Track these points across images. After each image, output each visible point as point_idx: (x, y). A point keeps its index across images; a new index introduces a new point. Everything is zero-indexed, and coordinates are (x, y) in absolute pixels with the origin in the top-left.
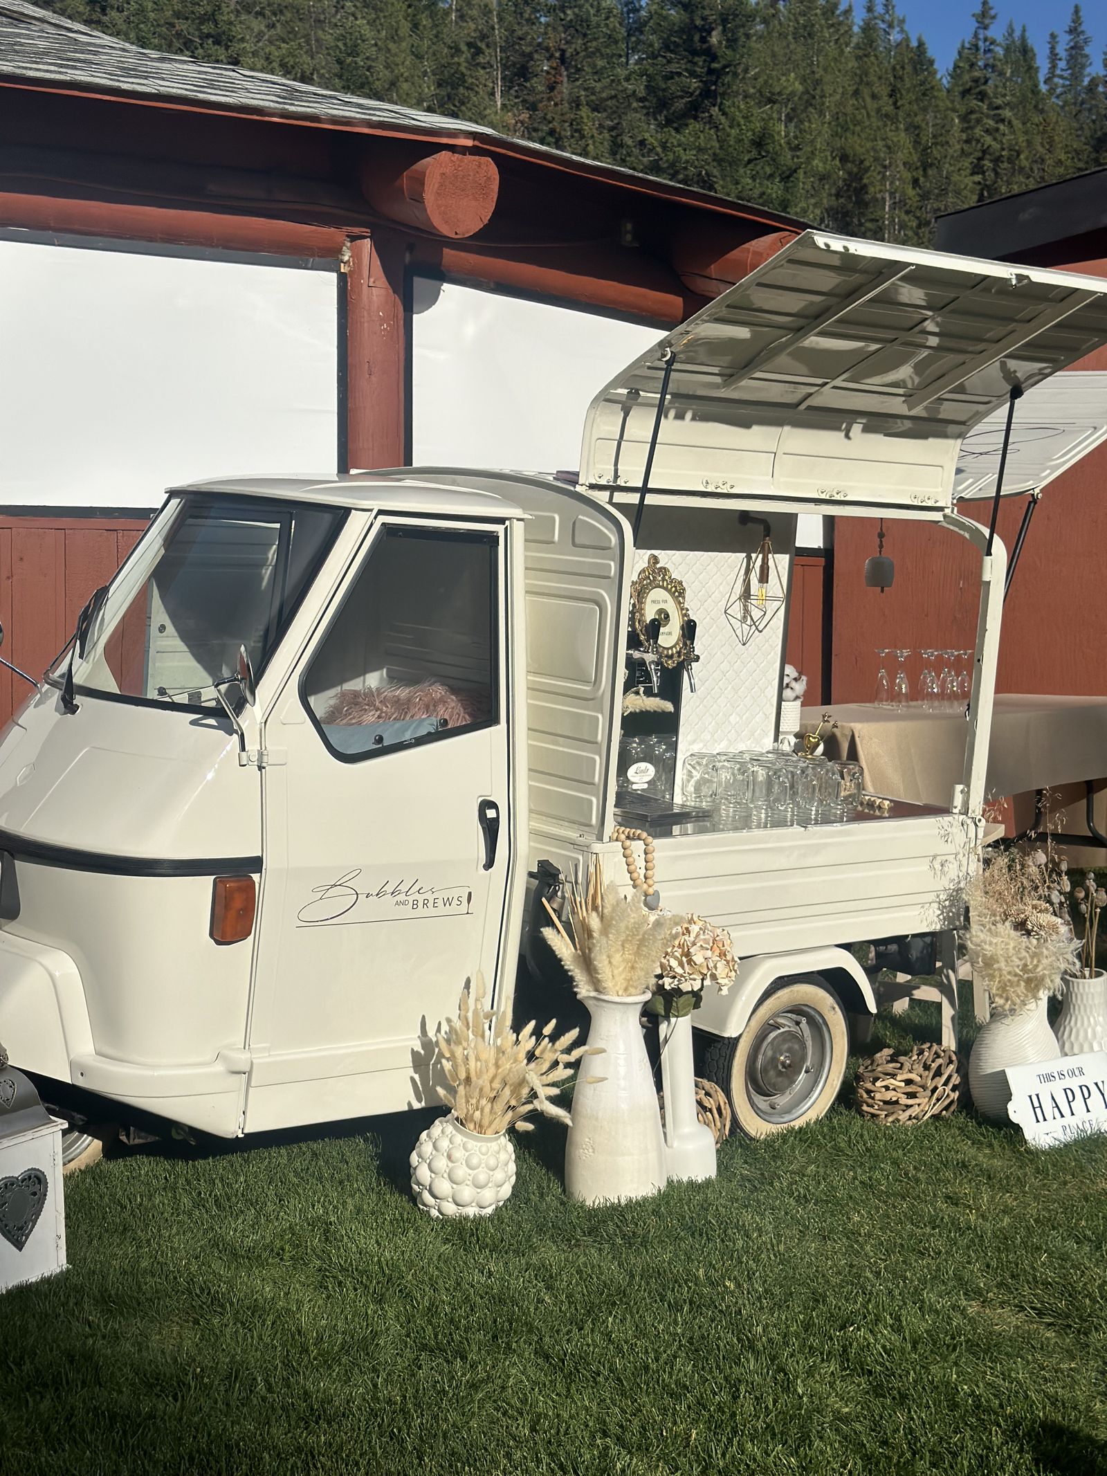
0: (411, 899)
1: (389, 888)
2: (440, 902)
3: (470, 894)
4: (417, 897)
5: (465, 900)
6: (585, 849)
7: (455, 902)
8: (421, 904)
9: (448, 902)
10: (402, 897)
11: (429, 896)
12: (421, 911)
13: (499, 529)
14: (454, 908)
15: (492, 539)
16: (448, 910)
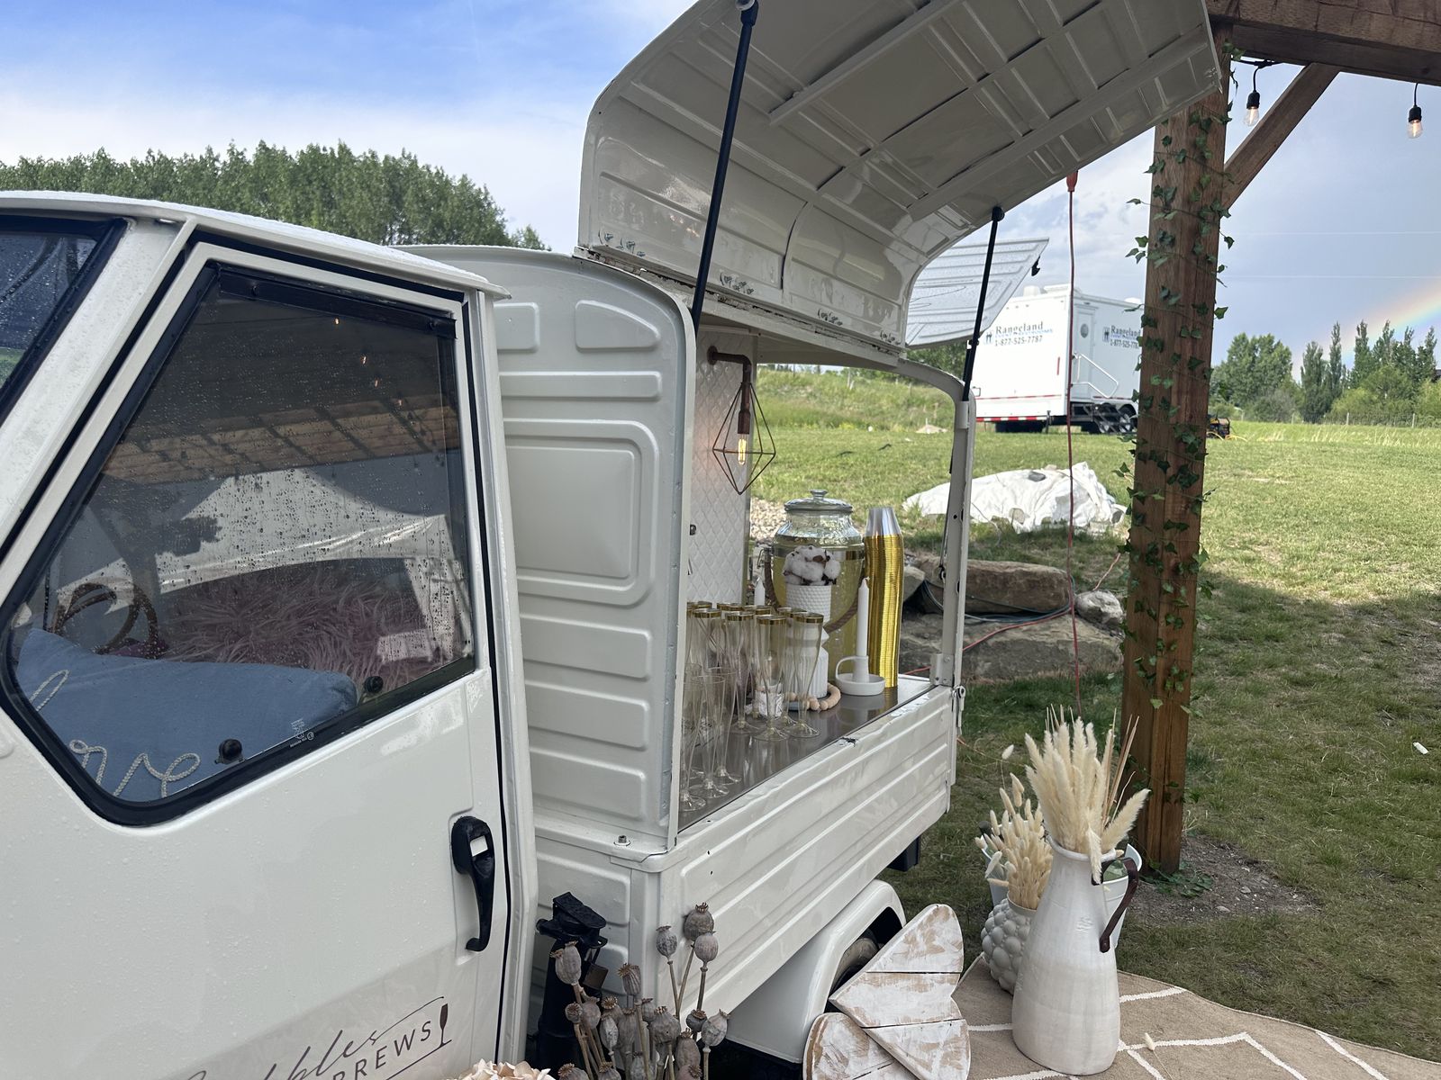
0: (329, 1076)
2: (389, 1053)
3: (445, 1009)
4: (341, 1066)
5: (435, 1026)
6: (636, 866)
7: (418, 1036)
9: (405, 1044)
13: (454, 307)
14: (418, 1049)
15: (443, 326)
16: (408, 1056)
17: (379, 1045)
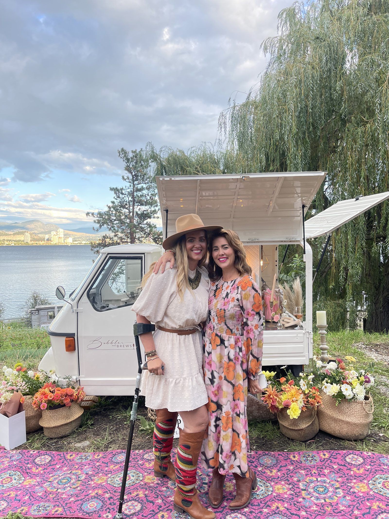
0: (116, 345)
1: (110, 342)
2: (125, 346)
4: (118, 344)
5: (132, 346)
7: (129, 346)
8: (119, 346)
9: (127, 346)
10: (114, 344)
11: (121, 344)
12: (119, 348)
13: (143, 255)
14: (129, 348)
15: (141, 258)
16: (127, 348)
17: (123, 344)
